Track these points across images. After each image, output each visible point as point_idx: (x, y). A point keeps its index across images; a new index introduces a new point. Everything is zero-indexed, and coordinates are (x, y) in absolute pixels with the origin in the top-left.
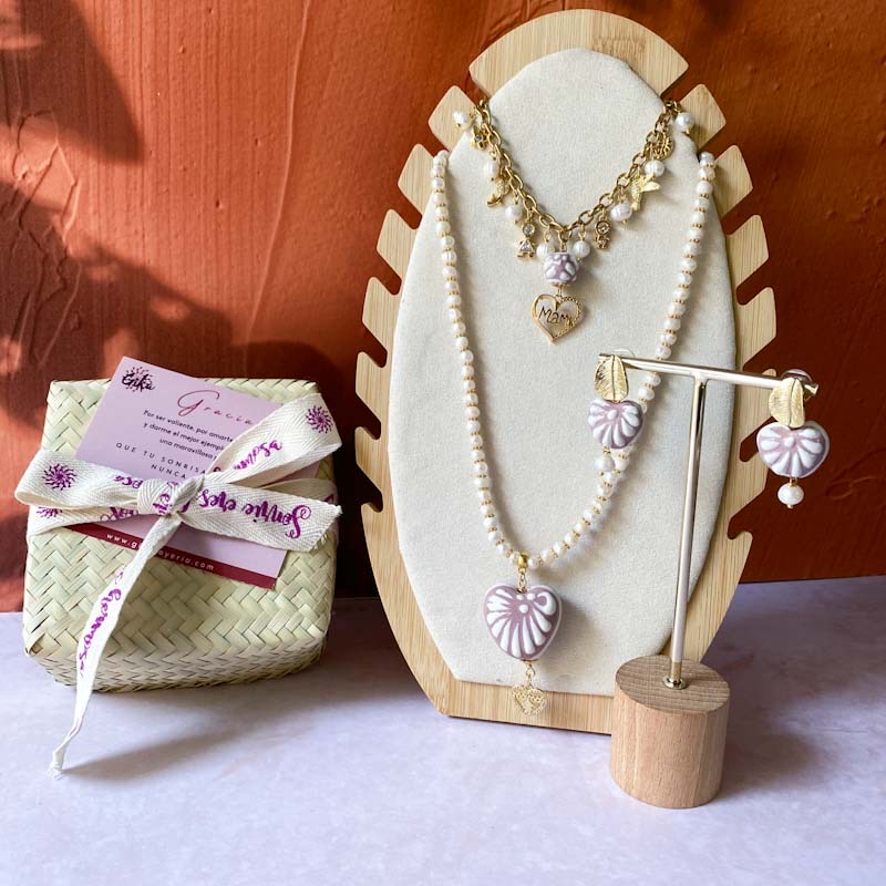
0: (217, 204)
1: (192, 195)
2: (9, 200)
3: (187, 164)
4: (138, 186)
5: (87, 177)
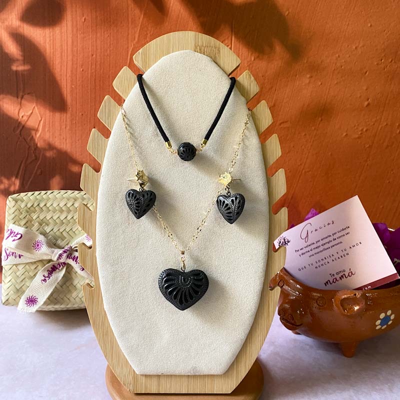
2: (16, 126)
3: (83, 113)
4: (65, 121)
5: (46, 117)
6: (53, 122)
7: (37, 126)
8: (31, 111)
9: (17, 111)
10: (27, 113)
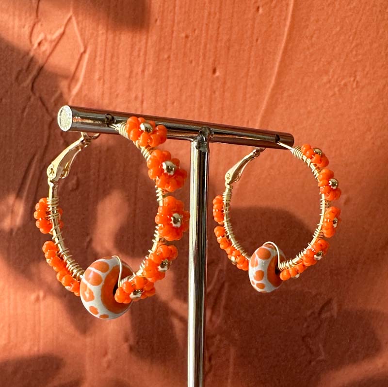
0: (214, 71)
1: (191, 62)
2: (25, 67)
3: (189, 32)
4: (142, 54)
5: (96, 44)
6: (112, 56)
7: (73, 68)
8: (61, 31)
9: (26, 30)
10: (51, 33)
